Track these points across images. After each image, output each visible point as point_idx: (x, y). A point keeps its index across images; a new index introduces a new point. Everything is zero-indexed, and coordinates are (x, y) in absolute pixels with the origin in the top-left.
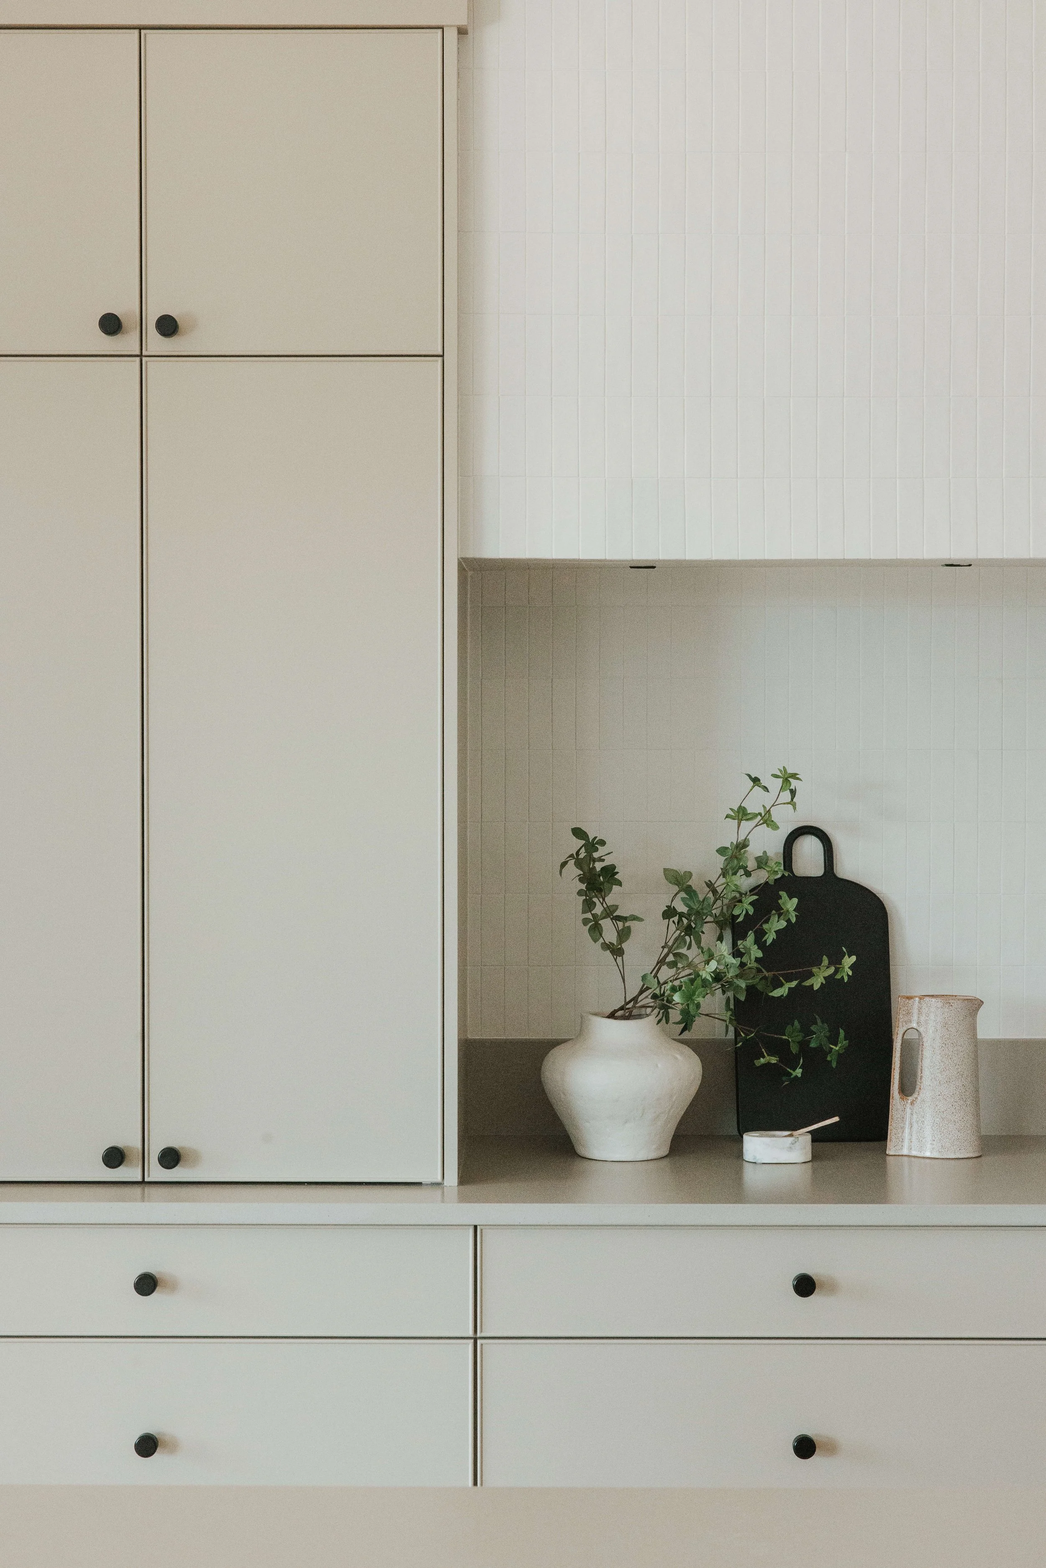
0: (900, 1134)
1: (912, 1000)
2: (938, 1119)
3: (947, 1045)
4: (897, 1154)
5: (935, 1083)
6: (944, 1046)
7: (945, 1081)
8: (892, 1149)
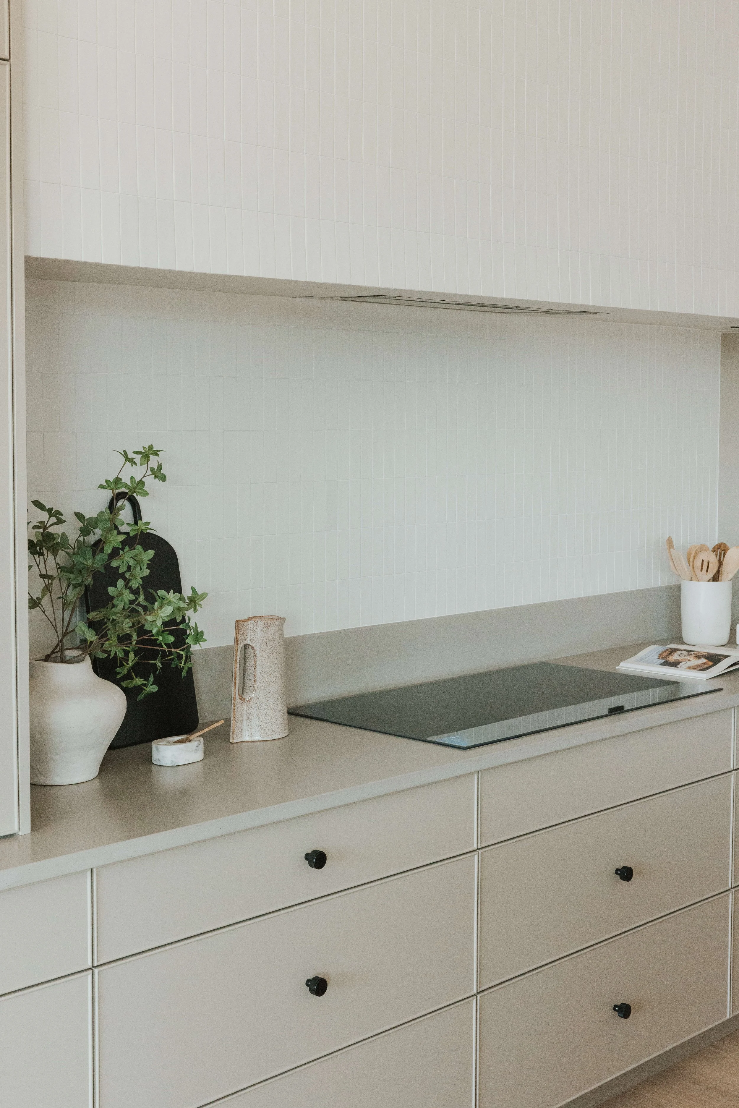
0: (240, 726)
1: (246, 623)
2: (269, 711)
3: (273, 655)
4: (238, 741)
5: (266, 683)
6: (271, 655)
7: (273, 682)
8: (235, 738)
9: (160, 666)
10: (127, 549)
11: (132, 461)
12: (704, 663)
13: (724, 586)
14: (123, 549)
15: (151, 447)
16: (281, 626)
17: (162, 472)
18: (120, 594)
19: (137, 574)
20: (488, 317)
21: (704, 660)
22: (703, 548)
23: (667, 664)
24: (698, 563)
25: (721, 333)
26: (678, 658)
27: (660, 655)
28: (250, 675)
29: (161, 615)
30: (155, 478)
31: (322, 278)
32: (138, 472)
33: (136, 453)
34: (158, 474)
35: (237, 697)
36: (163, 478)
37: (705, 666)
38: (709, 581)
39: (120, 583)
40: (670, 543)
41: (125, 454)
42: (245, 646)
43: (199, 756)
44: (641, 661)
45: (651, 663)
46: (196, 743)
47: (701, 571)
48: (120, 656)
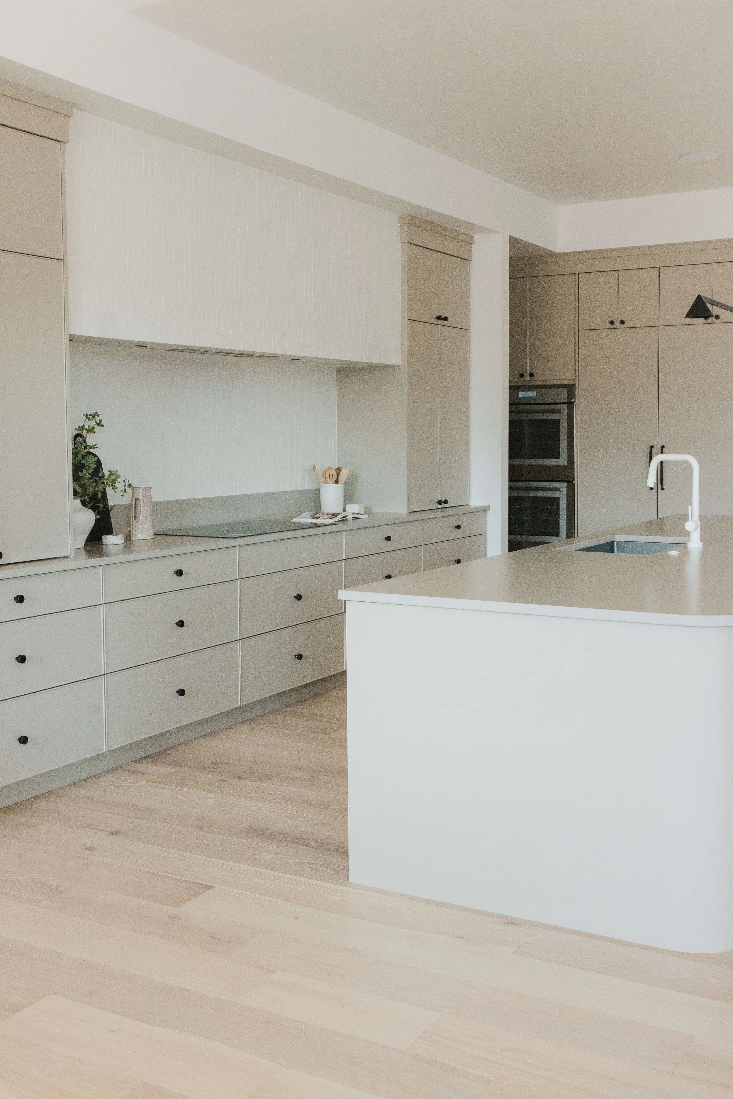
0: (135, 533)
1: (137, 489)
2: (147, 527)
3: (148, 503)
4: (135, 539)
5: (145, 515)
7: (148, 514)
8: (133, 538)
9: (102, 506)
10: (88, 455)
11: (89, 419)
12: (331, 517)
13: (340, 487)
14: (86, 456)
15: (96, 413)
16: (150, 491)
17: (101, 423)
18: (85, 475)
19: (91, 466)
20: (229, 358)
21: (331, 516)
22: (330, 468)
23: (314, 518)
24: (328, 475)
25: (336, 367)
26: (319, 516)
27: (311, 515)
28: (138, 512)
29: (111, 479)
30: (98, 426)
31: (171, 342)
32: (92, 423)
33: (90, 415)
34: (100, 424)
35: (134, 520)
36: (103, 426)
37: (331, 518)
38: (333, 484)
39: (84, 471)
40: (314, 467)
41: (86, 416)
42: (136, 499)
43: (122, 541)
44: (302, 518)
45: (307, 518)
46: (121, 536)
47: (329, 479)
48: (88, 500)
